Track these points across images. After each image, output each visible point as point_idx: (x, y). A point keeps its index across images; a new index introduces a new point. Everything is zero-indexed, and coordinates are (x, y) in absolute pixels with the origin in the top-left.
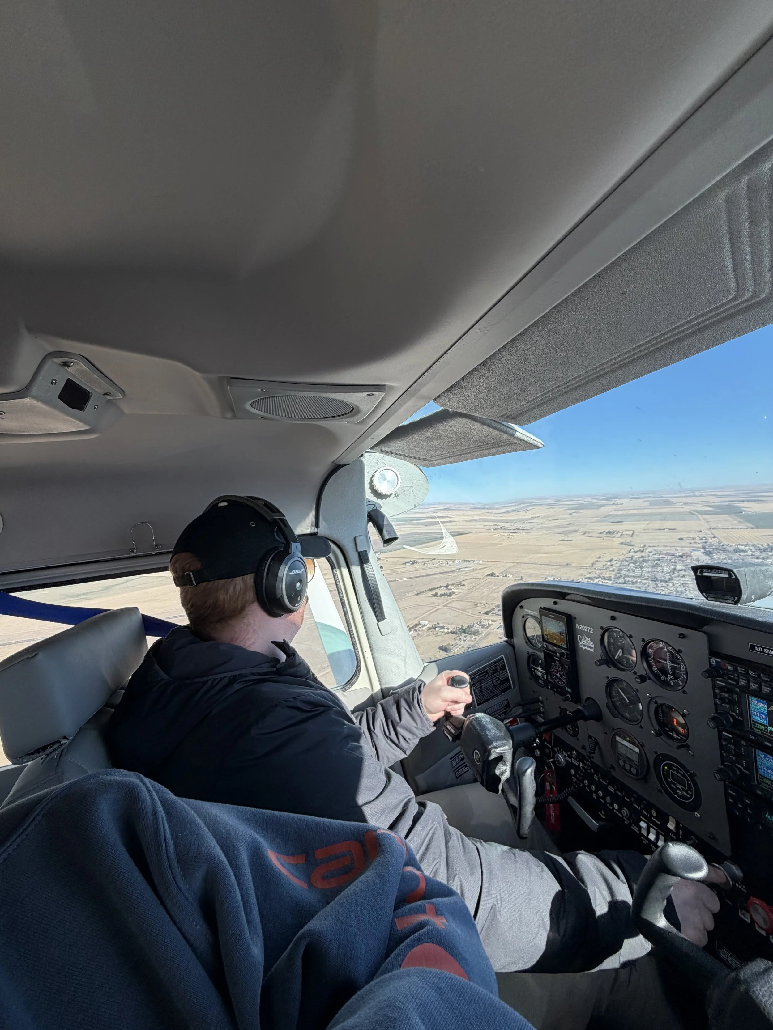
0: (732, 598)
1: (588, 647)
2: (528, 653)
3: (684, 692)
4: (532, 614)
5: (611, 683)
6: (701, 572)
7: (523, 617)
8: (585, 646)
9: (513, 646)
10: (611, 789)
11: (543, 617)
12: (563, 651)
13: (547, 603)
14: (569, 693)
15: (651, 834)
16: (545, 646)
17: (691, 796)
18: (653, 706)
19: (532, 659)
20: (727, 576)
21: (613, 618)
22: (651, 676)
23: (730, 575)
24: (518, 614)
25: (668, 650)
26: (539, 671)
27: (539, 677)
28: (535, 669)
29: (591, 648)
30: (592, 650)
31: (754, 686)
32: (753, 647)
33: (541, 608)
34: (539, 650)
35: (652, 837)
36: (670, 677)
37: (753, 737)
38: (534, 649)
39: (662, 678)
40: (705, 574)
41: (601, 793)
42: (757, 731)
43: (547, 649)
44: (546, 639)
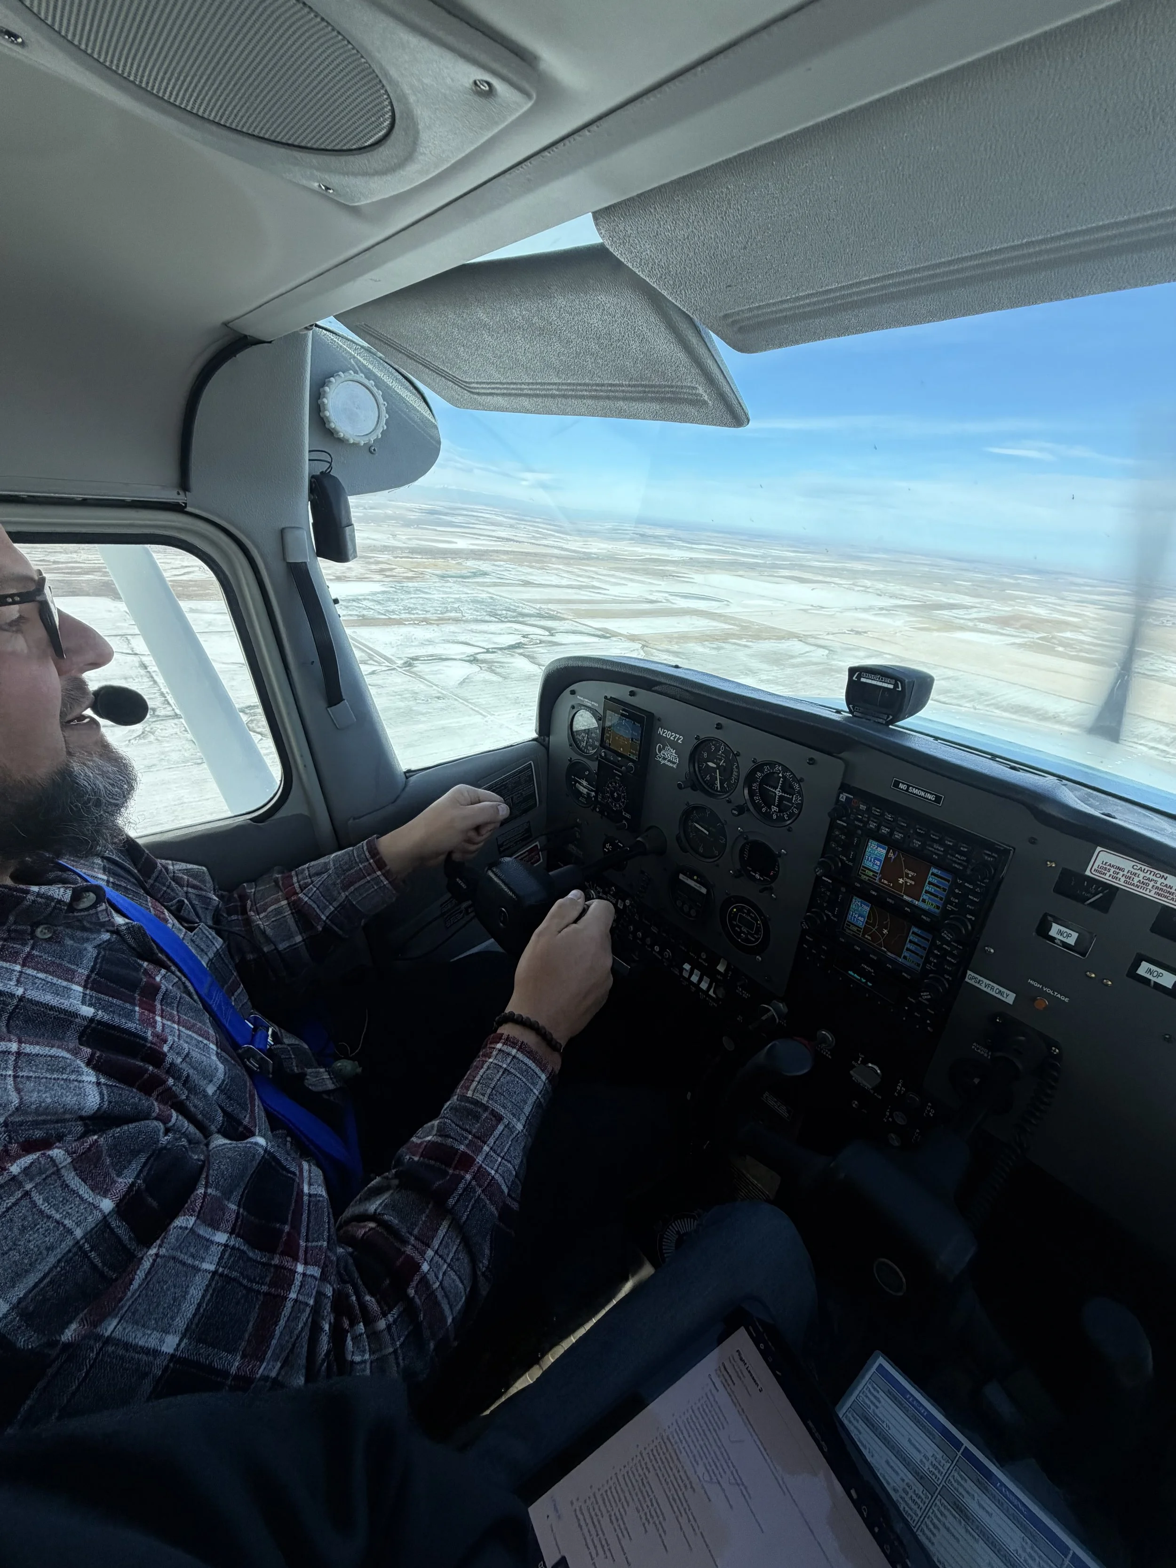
0: (885, 717)
1: (669, 761)
2: (570, 760)
3: (789, 830)
4: (589, 704)
5: (690, 813)
6: (859, 677)
7: (573, 707)
8: (664, 759)
9: (547, 748)
10: (654, 930)
11: (608, 712)
12: (630, 764)
13: (620, 691)
14: (626, 819)
15: (694, 976)
16: (603, 754)
17: (757, 939)
18: (742, 842)
19: (575, 770)
20: (891, 686)
21: (719, 726)
22: (752, 808)
23: (896, 686)
24: (566, 700)
25: (784, 777)
26: (583, 787)
27: (581, 793)
28: (577, 782)
29: (674, 763)
30: (675, 766)
31: (885, 830)
32: (896, 784)
33: (606, 697)
34: (590, 758)
35: (695, 979)
36: (774, 808)
37: (858, 885)
38: (581, 755)
39: (764, 810)
40: (863, 680)
41: (640, 934)
42: (863, 877)
43: (605, 758)
44: (607, 745)
